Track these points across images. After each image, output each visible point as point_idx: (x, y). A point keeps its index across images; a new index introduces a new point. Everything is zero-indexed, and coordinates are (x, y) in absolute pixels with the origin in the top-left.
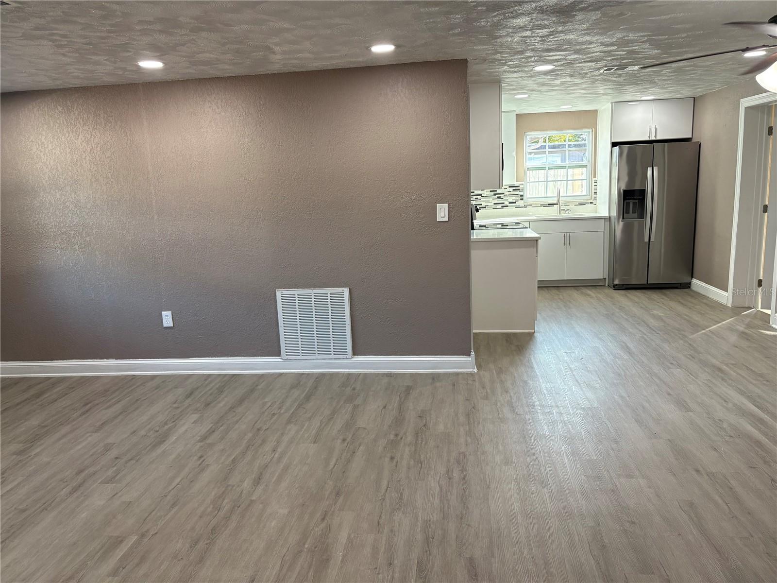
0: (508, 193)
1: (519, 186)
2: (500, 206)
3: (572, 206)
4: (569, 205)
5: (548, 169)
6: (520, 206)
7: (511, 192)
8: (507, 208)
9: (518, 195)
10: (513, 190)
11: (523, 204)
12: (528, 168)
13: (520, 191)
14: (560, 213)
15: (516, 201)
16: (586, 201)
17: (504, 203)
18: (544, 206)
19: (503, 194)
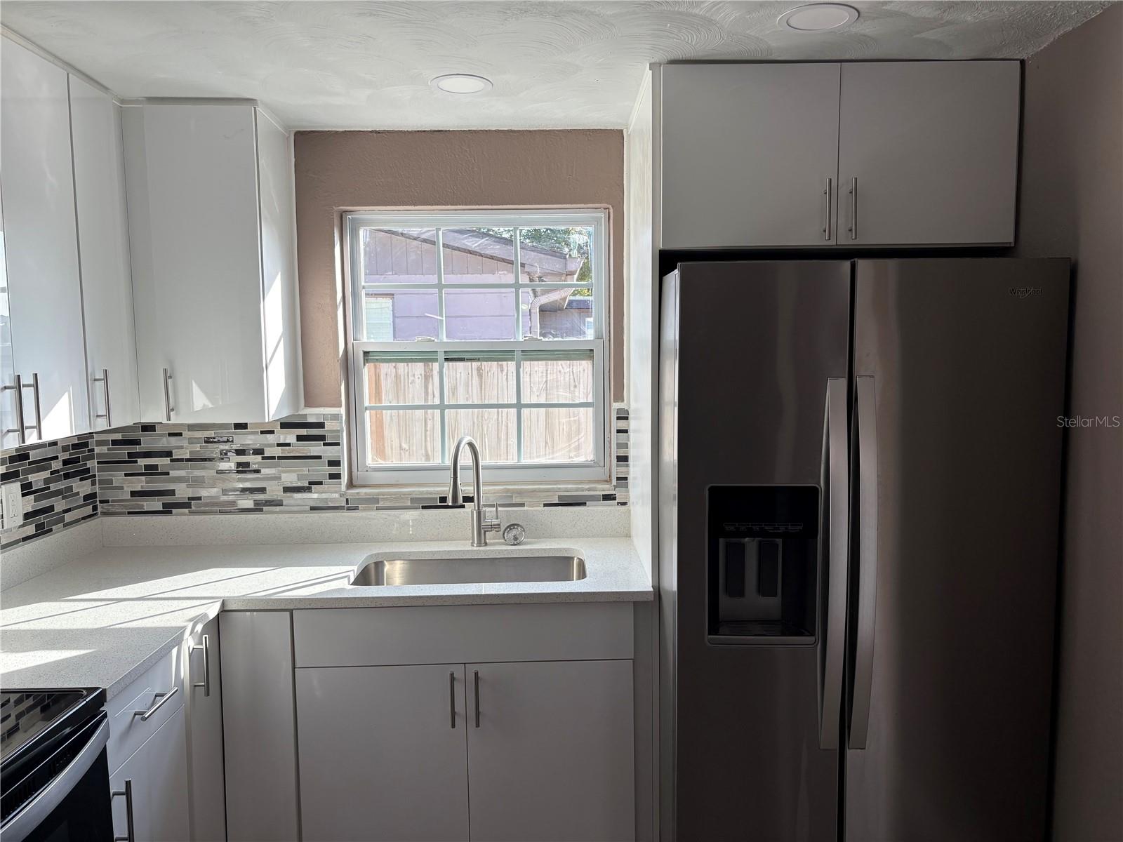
0: (278, 452)
1: (321, 425)
2: (248, 502)
4: (522, 505)
5: (446, 359)
6: (330, 504)
7: (289, 445)
8: (278, 508)
9: (320, 457)
10: (300, 438)
11: (341, 496)
12: (366, 353)
13: (325, 445)
14: (482, 541)
15: (310, 483)
16: (589, 490)
17: (263, 490)
18: (424, 508)
19: (260, 452)
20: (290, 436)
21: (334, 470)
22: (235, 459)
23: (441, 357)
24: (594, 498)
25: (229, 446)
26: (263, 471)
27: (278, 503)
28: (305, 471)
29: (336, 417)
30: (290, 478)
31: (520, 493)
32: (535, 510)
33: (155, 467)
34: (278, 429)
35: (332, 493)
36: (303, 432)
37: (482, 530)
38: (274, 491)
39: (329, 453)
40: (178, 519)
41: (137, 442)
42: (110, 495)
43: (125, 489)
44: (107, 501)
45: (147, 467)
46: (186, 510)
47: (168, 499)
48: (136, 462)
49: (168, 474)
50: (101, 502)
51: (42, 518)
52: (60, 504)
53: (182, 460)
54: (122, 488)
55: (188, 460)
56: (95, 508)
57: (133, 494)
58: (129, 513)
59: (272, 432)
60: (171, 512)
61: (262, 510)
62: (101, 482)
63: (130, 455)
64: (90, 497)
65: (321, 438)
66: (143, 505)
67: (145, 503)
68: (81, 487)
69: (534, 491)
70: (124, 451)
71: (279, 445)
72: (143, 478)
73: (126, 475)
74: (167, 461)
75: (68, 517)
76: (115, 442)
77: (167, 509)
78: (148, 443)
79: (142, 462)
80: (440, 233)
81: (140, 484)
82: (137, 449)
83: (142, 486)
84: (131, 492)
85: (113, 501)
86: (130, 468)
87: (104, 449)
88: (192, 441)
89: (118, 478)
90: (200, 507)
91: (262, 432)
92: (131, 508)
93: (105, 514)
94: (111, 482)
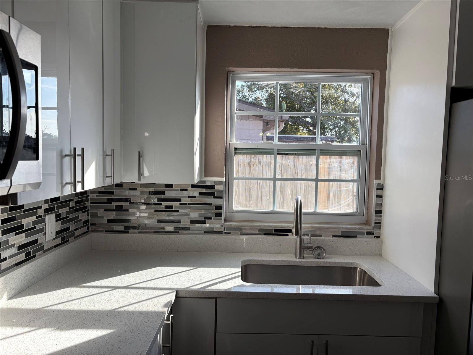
0: (189, 200)
1: (213, 187)
2: (170, 228)
3: (327, 239)
4: (321, 236)
5: (278, 154)
6: (215, 230)
7: (195, 197)
8: (187, 232)
9: (211, 204)
10: (201, 194)
11: (222, 226)
12: (236, 149)
13: (214, 198)
14: (301, 256)
15: (205, 218)
16: (359, 229)
17: (179, 222)
18: (266, 234)
19: (179, 200)
20: (196, 192)
21: (218, 211)
22: (165, 204)
23: (276, 152)
24: (361, 234)
25: (162, 197)
26: (180, 211)
27: (187, 229)
28: (203, 211)
29: (220, 183)
30: (194, 215)
31: (320, 229)
33: (121, 207)
34: (189, 188)
35: (217, 224)
36: (203, 190)
37: (302, 249)
38: (185, 222)
40: (132, 237)
41: (112, 193)
42: (97, 221)
43: (105, 218)
44: (94, 224)
45: (117, 206)
46: (137, 231)
47: (127, 225)
48: (111, 203)
49: (128, 210)
50: (91, 224)
51: (64, 234)
52: (73, 226)
53: (136, 203)
54: (103, 217)
55: (139, 204)
56: (88, 228)
57: (109, 221)
58: (106, 231)
59: (186, 190)
60: (128, 232)
61: (178, 232)
62: (92, 214)
63: (108, 199)
64: (87, 222)
65: (213, 194)
66: (113, 228)
67: (114, 226)
68: (83, 217)
69: (328, 228)
70: (105, 197)
71: (190, 197)
72: (114, 212)
73: (105, 210)
74: (127, 203)
75: (77, 233)
76: (100, 192)
77: (126, 230)
78: (118, 193)
79: (114, 204)
81: (113, 215)
82: (112, 196)
83: (113, 217)
84: (107, 220)
85: (98, 224)
86: (108, 207)
87: (94, 196)
89: (101, 212)
90: (144, 230)
91: (181, 190)
92: (107, 229)
93: (93, 231)
94: (97, 214)
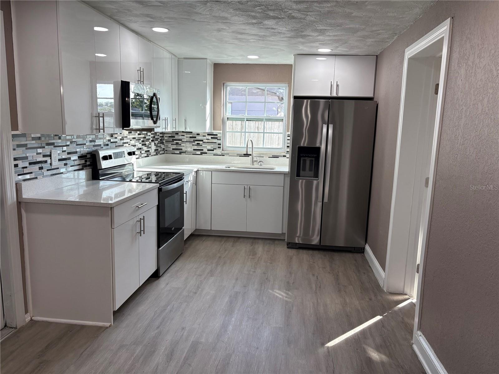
0: (207, 141)
1: (217, 135)
2: (199, 153)
4: (263, 157)
5: (247, 120)
6: (218, 154)
7: (209, 139)
8: (206, 154)
9: (216, 143)
10: (212, 138)
11: (221, 152)
12: (228, 118)
13: (217, 140)
14: (253, 164)
15: (214, 149)
16: (280, 154)
17: (202, 150)
18: (240, 156)
19: (202, 141)
20: (209, 137)
21: (219, 146)
22: (196, 142)
23: (246, 120)
24: (281, 156)
25: (195, 139)
26: (203, 145)
27: (206, 153)
28: (213, 146)
29: (220, 133)
30: (209, 147)
31: (263, 154)
32: (266, 159)
33: (178, 143)
34: (207, 135)
35: (218, 151)
36: (213, 136)
37: (253, 162)
38: (205, 150)
39: (219, 142)
40: (183, 155)
41: (174, 137)
42: (168, 149)
44: (167, 151)
45: (176, 143)
46: (185, 154)
47: (181, 151)
49: (181, 145)
50: (166, 151)
51: (157, 151)
52: (159, 149)
53: (184, 142)
54: (170, 148)
55: (186, 142)
56: (164, 152)
57: (173, 149)
58: (172, 154)
59: (205, 136)
60: (181, 154)
61: (202, 155)
62: (166, 146)
63: (173, 140)
64: (164, 149)
65: (217, 138)
66: (175, 152)
68: (163, 146)
69: (266, 154)
70: (171, 139)
71: (207, 139)
72: (175, 145)
73: (172, 145)
74: (181, 142)
75: (161, 152)
76: (169, 137)
77: (180, 153)
78: (176, 137)
79: (175, 142)
80: (247, 89)
81: (175, 147)
82: (174, 138)
86: (172, 143)
87: (167, 138)
88: (187, 137)
89: (170, 145)
90: (188, 153)
91: (203, 136)
92: (172, 152)
93: (166, 153)
94: (168, 146)
